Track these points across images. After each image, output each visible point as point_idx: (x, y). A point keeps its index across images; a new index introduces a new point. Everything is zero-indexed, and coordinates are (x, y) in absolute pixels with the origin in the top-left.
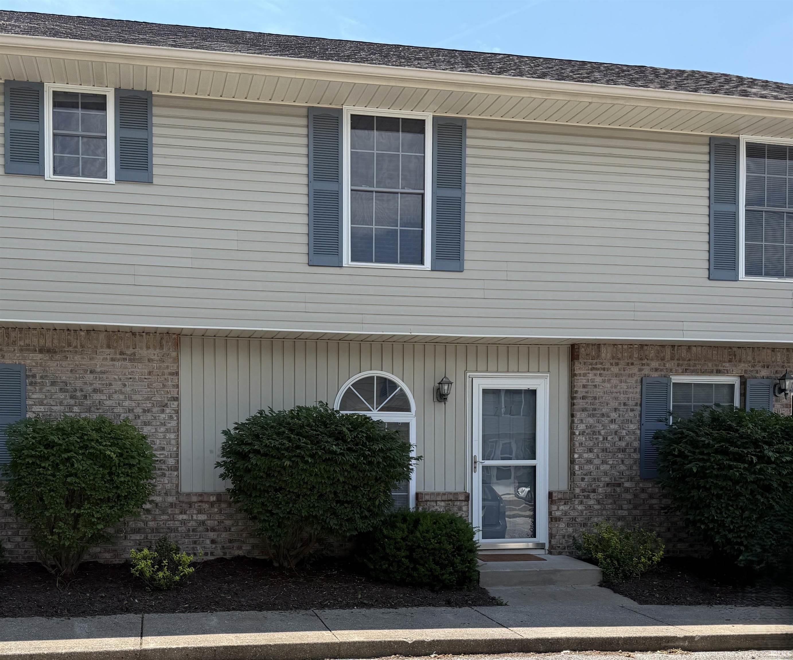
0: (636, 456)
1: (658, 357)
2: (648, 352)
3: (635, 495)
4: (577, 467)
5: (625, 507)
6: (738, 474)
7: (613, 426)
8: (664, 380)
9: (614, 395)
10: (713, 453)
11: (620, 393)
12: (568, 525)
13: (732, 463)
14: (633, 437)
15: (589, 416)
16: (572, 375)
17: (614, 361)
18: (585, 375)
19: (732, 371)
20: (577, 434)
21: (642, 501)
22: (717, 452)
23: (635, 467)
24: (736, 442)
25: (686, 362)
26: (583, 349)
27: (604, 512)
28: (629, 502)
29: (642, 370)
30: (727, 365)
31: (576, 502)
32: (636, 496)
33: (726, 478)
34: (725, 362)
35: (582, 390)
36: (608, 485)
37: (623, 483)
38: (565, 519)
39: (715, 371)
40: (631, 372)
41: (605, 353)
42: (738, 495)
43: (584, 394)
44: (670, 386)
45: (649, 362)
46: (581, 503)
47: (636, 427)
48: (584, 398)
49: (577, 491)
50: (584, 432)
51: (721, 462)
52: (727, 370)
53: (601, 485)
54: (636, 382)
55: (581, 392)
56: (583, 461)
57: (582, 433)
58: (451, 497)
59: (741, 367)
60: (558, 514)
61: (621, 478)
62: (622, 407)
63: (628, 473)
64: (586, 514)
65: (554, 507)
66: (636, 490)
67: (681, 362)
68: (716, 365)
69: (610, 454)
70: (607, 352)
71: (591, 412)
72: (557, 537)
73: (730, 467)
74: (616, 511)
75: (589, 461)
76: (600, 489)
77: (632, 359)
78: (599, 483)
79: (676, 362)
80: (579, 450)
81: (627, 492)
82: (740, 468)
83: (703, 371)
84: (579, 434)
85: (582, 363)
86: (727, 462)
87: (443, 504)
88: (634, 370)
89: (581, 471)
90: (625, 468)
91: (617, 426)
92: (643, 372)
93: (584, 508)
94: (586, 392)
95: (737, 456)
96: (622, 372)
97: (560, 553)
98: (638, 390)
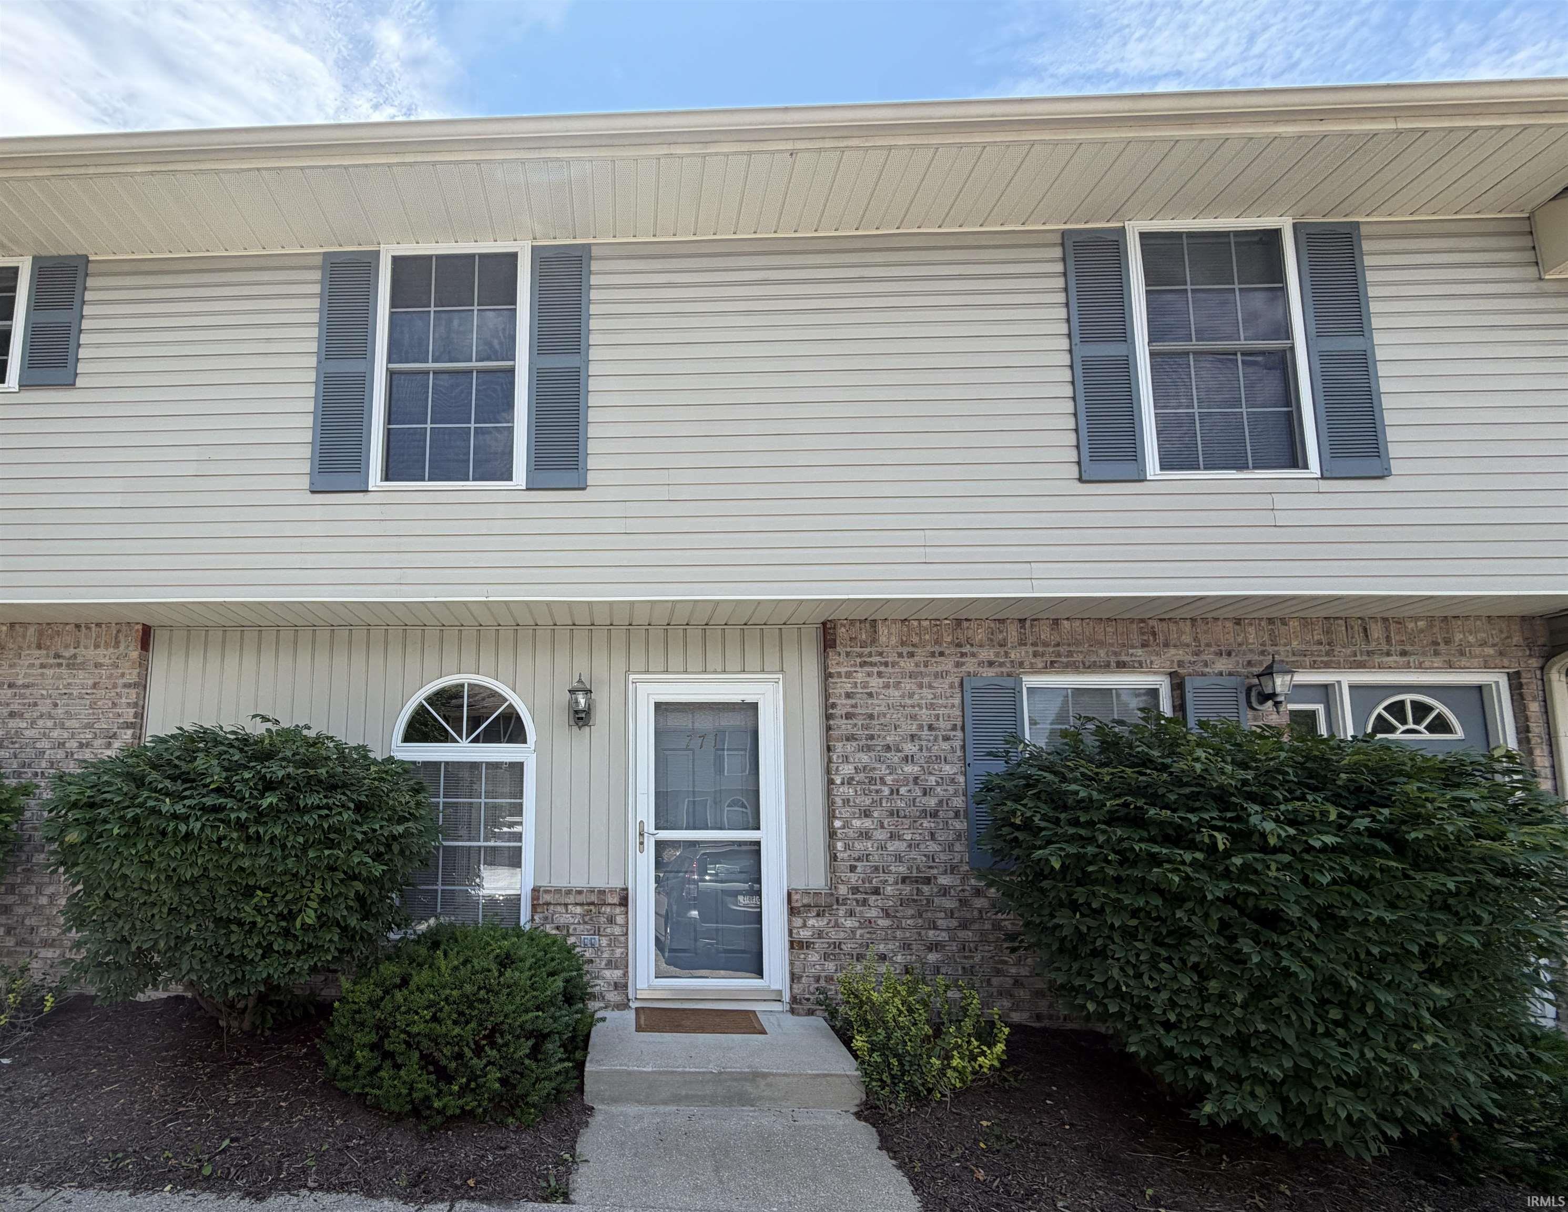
0: (960, 825)
1: (992, 640)
2: (971, 632)
3: (960, 901)
4: (840, 845)
5: (941, 923)
6: (1177, 879)
7: (908, 769)
8: (1009, 683)
9: (909, 710)
10: (1104, 823)
11: (921, 708)
12: (826, 957)
13: (1156, 849)
14: (951, 789)
15: (861, 749)
16: (827, 676)
17: (905, 650)
18: (849, 675)
19: (1151, 662)
20: (838, 782)
21: (976, 913)
22: (1112, 820)
23: (958, 847)
24: (1164, 795)
25: (1051, 650)
26: (843, 630)
27: (899, 934)
28: (951, 914)
29: (963, 664)
30: (1139, 652)
31: (841, 913)
32: (963, 902)
33: (1142, 887)
34: (1133, 647)
35: (844, 702)
36: (904, 880)
37: (935, 878)
38: (819, 944)
39: (1113, 664)
40: (939, 669)
41: (887, 636)
42: (1184, 934)
43: (850, 710)
44: (1021, 692)
45: (974, 650)
46: (851, 914)
47: (955, 770)
48: (848, 716)
49: (843, 890)
50: (852, 779)
51: (1125, 845)
52: (1140, 663)
53: (891, 880)
54: (952, 686)
55: (843, 706)
56: (851, 833)
57: (850, 781)
58: (594, 898)
59: (1169, 655)
60: (805, 934)
61: (930, 867)
62: (926, 732)
63: (943, 857)
64: (861, 936)
65: (798, 922)
66: (963, 890)
67: (1040, 649)
68: (1115, 654)
69: (906, 821)
70: (890, 634)
71: (864, 742)
72: (804, 980)
73: (1155, 860)
74: (923, 932)
75: (865, 835)
76: (889, 888)
77: (941, 645)
78: (886, 877)
79: (1031, 650)
80: (845, 812)
81: (944, 895)
82: (1183, 863)
83: (1087, 664)
84: (843, 783)
85: (843, 654)
86: (1143, 846)
87: (579, 910)
88: (947, 664)
89: (849, 852)
90: (937, 848)
91: (916, 768)
92: (964, 668)
93: (857, 924)
94: (852, 706)
95: (1171, 832)
96: (922, 669)
97: (811, 1013)
98: (957, 701)
